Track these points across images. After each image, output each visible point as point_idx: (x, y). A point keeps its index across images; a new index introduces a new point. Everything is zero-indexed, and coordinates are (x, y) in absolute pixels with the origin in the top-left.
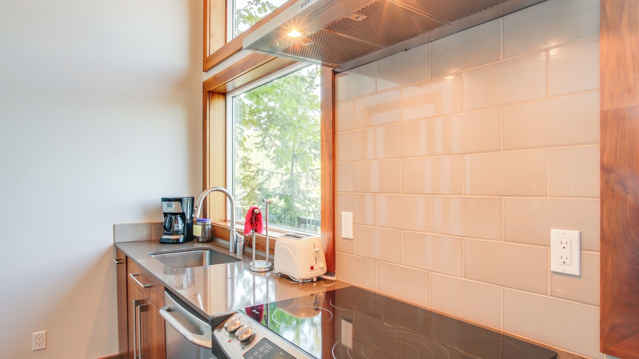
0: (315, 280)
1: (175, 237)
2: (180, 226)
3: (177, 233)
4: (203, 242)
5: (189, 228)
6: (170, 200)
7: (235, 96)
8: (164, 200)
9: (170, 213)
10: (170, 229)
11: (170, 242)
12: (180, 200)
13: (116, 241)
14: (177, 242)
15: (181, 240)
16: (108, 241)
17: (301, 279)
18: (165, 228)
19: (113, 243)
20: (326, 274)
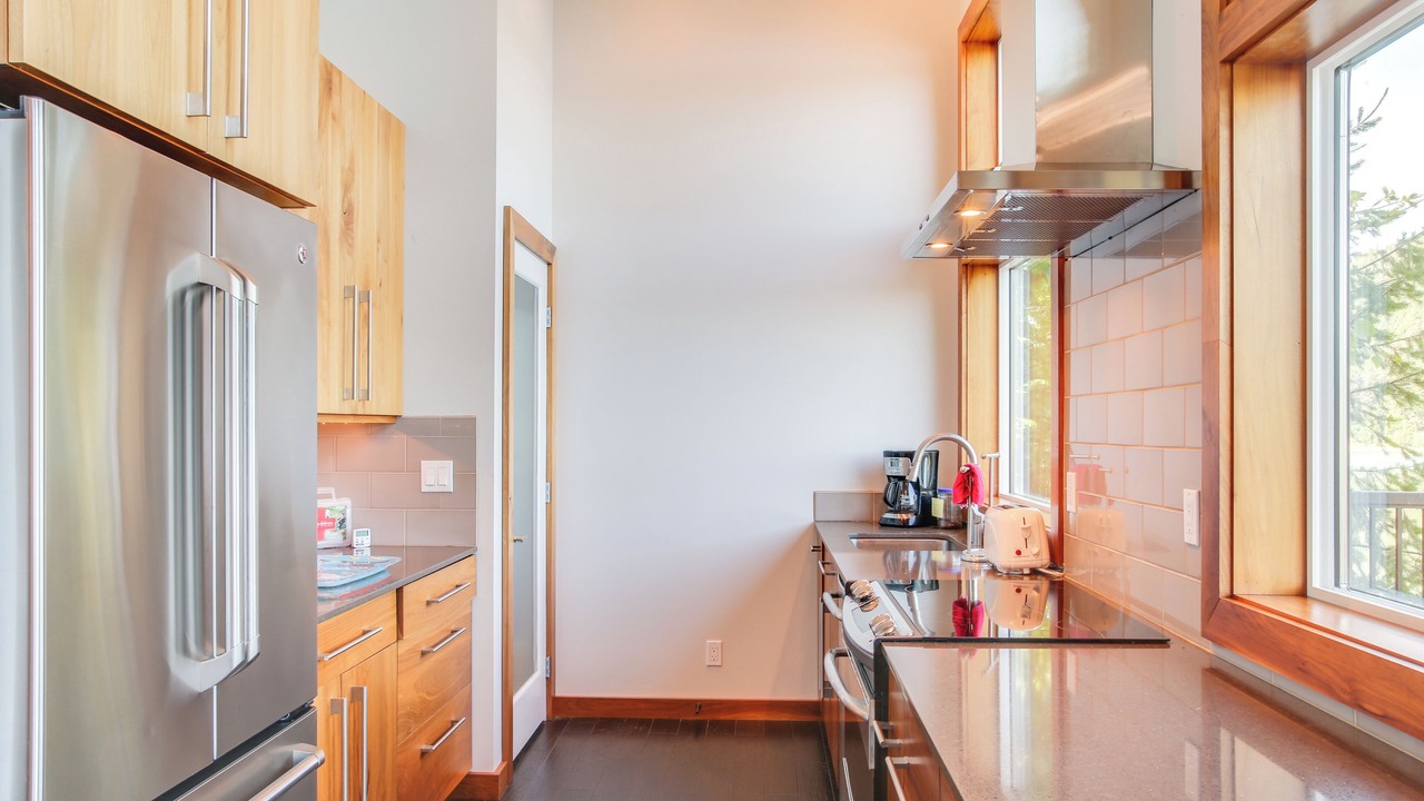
0: (1026, 571)
1: (904, 516)
2: (910, 498)
3: (907, 510)
4: (946, 528)
5: (925, 505)
6: (897, 455)
7: (1013, 268)
8: (888, 454)
9: (894, 477)
10: (894, 503)
11: (895, 523)
12: (910, 455)
13: (818, 519)
14: (904, 525)
15: (911, 524)
16: (805, 517)
17: (1004, 568)
18: (885, 500)
19: (812, 520)
20: (1050, 568)
